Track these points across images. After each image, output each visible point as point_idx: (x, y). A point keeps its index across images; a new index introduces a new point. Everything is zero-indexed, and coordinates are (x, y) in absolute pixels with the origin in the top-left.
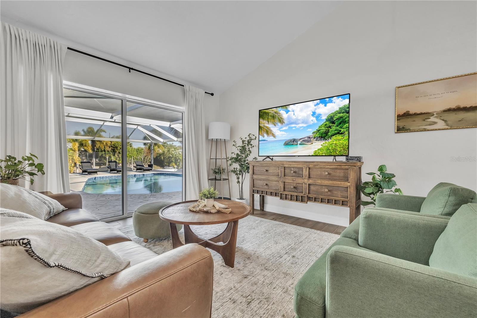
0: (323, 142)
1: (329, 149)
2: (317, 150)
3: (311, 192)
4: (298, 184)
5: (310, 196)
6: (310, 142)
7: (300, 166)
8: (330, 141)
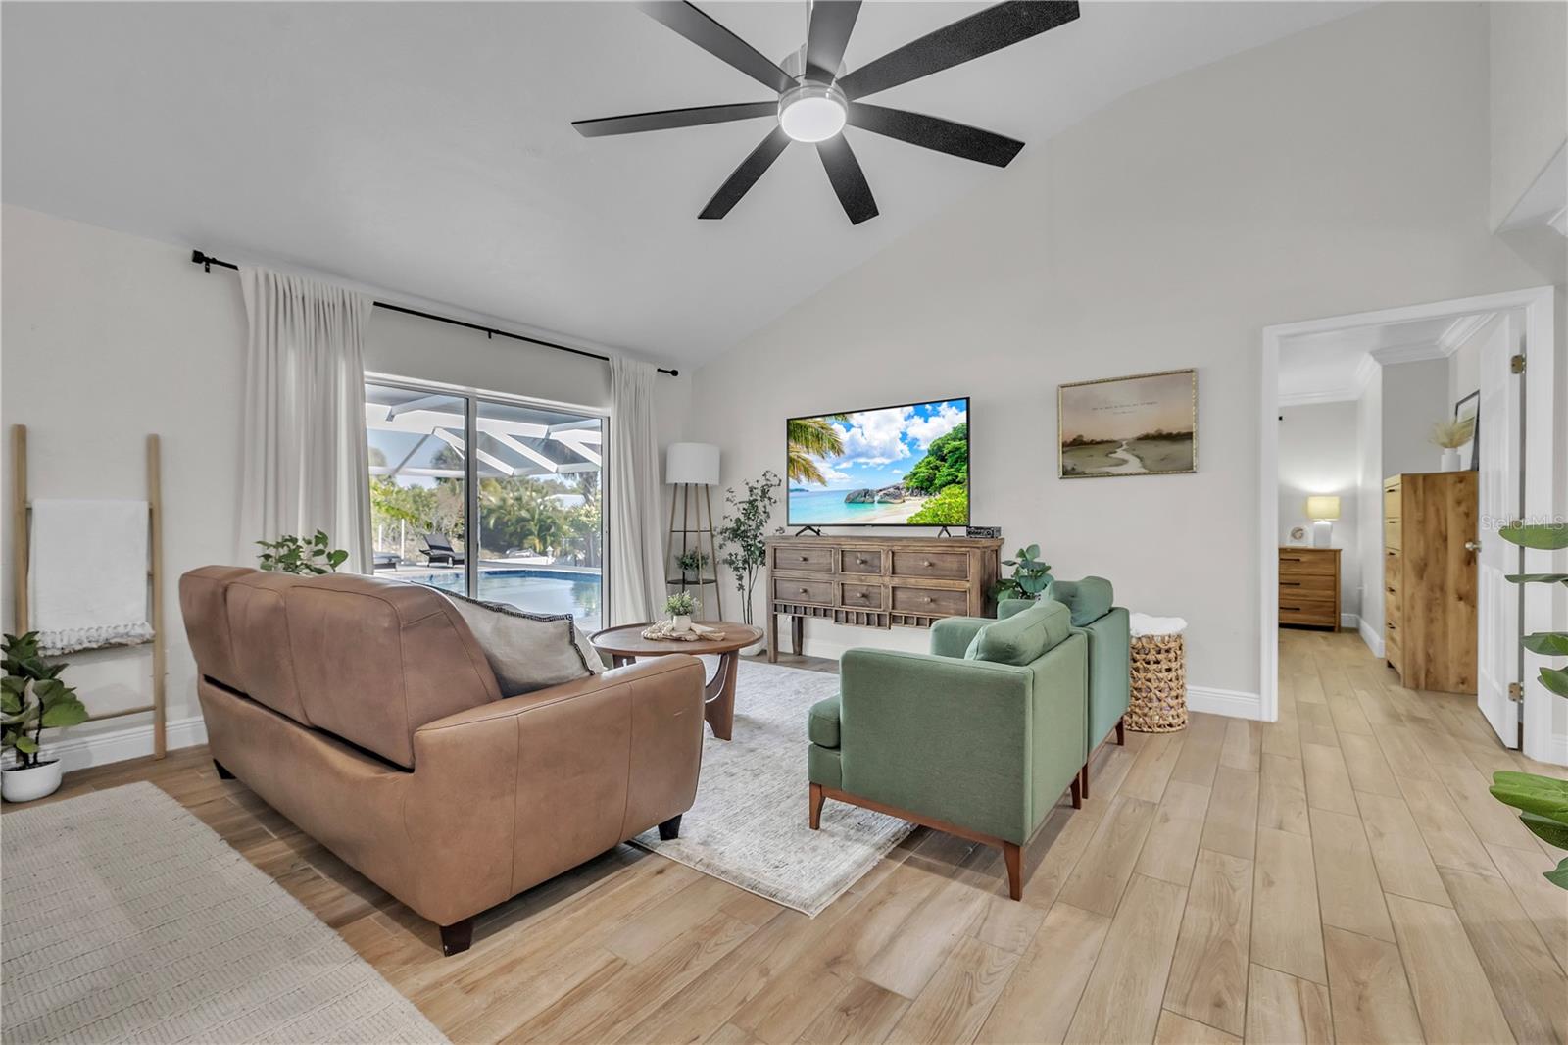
0: (925, 499)
1: (938, 515)
2: (913, 514)
3: (897, 604)
4: (871, 588)
5: (896, 612)
6: (900, 498)
7: (875, 548)
8: (938, 497)
